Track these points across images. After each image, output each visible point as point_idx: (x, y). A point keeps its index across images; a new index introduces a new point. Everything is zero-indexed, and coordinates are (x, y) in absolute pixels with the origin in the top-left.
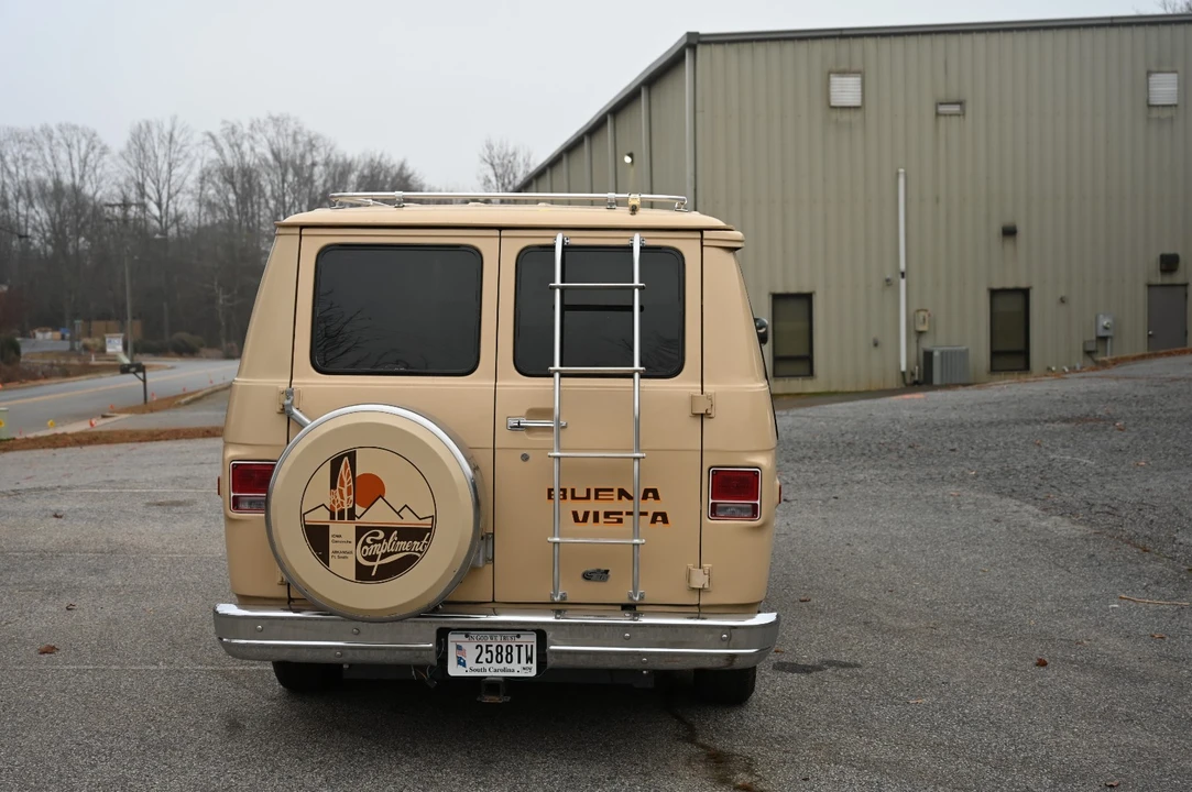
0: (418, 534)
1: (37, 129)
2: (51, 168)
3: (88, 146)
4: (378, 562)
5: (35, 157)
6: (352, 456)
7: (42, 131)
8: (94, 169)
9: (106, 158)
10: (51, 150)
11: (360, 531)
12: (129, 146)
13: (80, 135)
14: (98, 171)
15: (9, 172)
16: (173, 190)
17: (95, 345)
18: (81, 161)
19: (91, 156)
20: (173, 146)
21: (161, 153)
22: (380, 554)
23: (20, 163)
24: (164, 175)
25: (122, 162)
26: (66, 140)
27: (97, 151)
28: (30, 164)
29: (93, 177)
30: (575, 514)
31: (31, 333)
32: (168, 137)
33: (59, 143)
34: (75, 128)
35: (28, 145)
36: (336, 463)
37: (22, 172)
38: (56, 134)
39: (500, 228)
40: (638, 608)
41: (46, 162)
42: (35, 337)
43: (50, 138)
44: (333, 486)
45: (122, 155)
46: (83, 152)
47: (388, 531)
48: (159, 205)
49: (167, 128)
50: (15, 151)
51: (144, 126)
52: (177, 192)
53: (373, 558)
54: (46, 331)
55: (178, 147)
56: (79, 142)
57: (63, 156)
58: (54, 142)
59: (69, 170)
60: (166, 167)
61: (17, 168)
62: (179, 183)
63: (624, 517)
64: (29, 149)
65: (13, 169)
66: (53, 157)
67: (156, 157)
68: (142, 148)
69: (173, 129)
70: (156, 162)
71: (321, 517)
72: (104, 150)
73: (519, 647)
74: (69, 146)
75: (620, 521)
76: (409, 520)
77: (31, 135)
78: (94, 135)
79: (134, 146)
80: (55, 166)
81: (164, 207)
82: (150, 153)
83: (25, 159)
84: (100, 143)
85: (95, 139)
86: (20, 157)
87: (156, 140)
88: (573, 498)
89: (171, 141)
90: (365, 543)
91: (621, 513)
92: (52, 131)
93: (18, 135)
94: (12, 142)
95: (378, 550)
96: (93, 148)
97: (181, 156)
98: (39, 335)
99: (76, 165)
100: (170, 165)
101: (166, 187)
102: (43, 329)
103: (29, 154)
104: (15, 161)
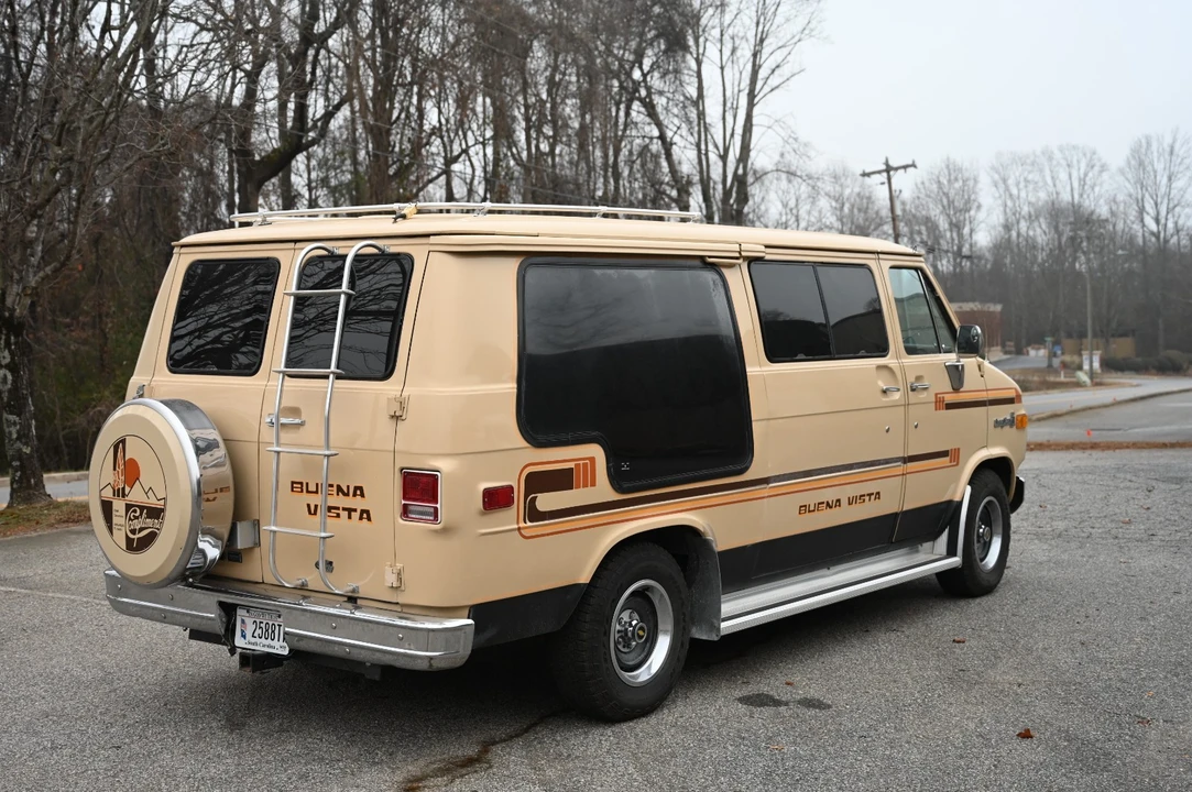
0: (156, 513)
1: (1038, 152)
2: (1051, 189)
3: (1088, 166)
4: (137, 536)
5: (1036, 179)
6: (123, 441)
7: (1043, 153)
8: (1093, 188)
9: (1105, 176)
10: (1052, 171)
11: (128, 507)
12: (1129, 163)
13: (1081, 155)
14: (1097, 189)
15: (1011, 195)
16: (1171, 205)
17: (1073, 363)
18: (1080, 180)
19: (1090, 175)
20: (1174, 158)
21: (1159, 166)
22: (137, 528)
23: (1022, 185)
24: (1163, 190)
25: (1121, 179)
26: (1066, 159)
27: (1097, 169)
28: (1031, 187)
29: (1092, 196)
30: (309, 506)
31: (1025, 350)
32: (1168, 149)
33: (1059, 164)
34: (1074, 147)
35: (1030, 168)
36: (116, 448)
37: (1023, 194)
38: (1058, 155)
39: (296, 241)
40: (359, 602)
41: (1046, 183)
42: (1028, 353)
43: (1050, 159)
44: (115, 469)
45: (1122, 172)
46: (1082, 172)
47: (142, 508)
48: (1157, 221)
49: (1168, 140)
50: (1017, 174)
51: (1144, 141)
52: (1175, 206)
53: (133, 532)
54: (1039, 349)
55: (1179, 160)
56: (1078, 162)
57: (1063, 176)
58: (1054, 162)
59: (1069, 189)
60: (1165, 180)
61: (1019, 190)
62: (1178, 197)
63: (341, 512)
64: (1030, 172)
65: (1015, 191)
66: (1053, 178)
67: (1155, 172)
68: (1141, 164)
69: (1174, 141)
70: (1155, 177)
71: (108, 493)
72: (1103, 168)
73: (280, 626)
74: (1069, 166)
75: (338, 516)
76: (152, 502)
77: (1032, 158)
78: (1094, 153)
79: (1133, 162)
80: (1055, 186)
81: (1163, 221)
82: (1149, 168)
83: (1026, 180)
84: (1100, 160)
85: (1094, 157)
86: (1022, 179)
87: (1155, 154)
88: (308, 492)
89: (1172, 153)
90: (130, 519)
91: (338, 508)
92: (1052, 152)
93: (1020, 159)
94: (1014, 166)
95: (137, 524)
96: (1092, 167)
97: (1181, 169)
98: (1032, 353)
99: (1076, 185)
100: (1170, 179)
101: (1166, 201)
102: (1036, 346)
103: (1030, 177)
104: (1018, 184)
